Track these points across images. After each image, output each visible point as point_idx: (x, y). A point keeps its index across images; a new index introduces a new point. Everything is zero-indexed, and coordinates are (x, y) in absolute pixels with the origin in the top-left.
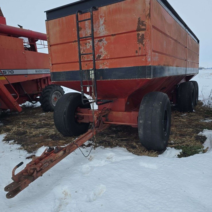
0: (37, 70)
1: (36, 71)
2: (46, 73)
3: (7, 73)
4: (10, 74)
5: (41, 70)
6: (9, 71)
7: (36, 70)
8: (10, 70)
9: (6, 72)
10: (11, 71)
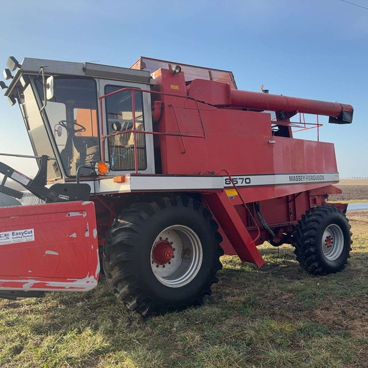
0: (293, 175)
1: (291, 179)
2: (308, 181)
3: (239, 184)
4: (244, 184)
5: (300, 175)
6: (243, 179)
7: (291, 175)
8: (245, 177)
9: (237, 181)
10: (246, 179)
